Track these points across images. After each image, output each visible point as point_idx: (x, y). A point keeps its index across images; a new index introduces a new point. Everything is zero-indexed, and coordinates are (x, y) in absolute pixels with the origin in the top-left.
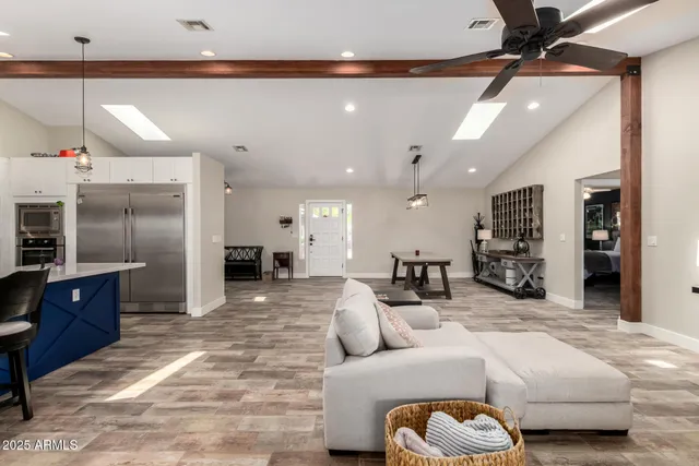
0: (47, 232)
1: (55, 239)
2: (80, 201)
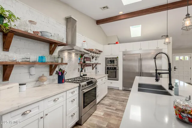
0: (113, 66)
1: (116, 68)
2: (124, 56)
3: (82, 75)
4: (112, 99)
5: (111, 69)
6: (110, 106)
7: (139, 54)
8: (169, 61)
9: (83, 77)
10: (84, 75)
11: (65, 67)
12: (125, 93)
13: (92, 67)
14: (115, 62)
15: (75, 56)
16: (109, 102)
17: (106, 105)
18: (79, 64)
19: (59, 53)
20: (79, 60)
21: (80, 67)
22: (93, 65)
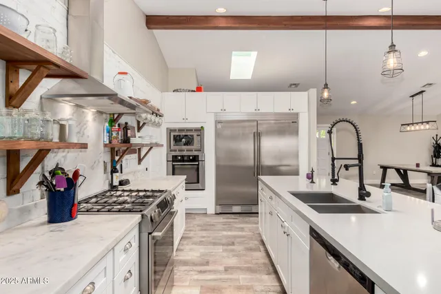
0: (191, 150)
1: (198, 156)
2: (219, 126)
3: (116, 183)
4: (201, 243)
5: (183, 159)
6: (207, 263)
7: (253, 121)
8: (359, 140)
9: (121, 188)
10: (121, 183)
11: (65, 157)
12: (225, 220)
13: (136, 155)
14: (196, 139)
15: (94, 120)
16: (198, 254)
17: (195, 264)
18: (105, 145)
19: (41, 103)
20: (106, 135)
21: (108, 158)
22: (139, 149)
